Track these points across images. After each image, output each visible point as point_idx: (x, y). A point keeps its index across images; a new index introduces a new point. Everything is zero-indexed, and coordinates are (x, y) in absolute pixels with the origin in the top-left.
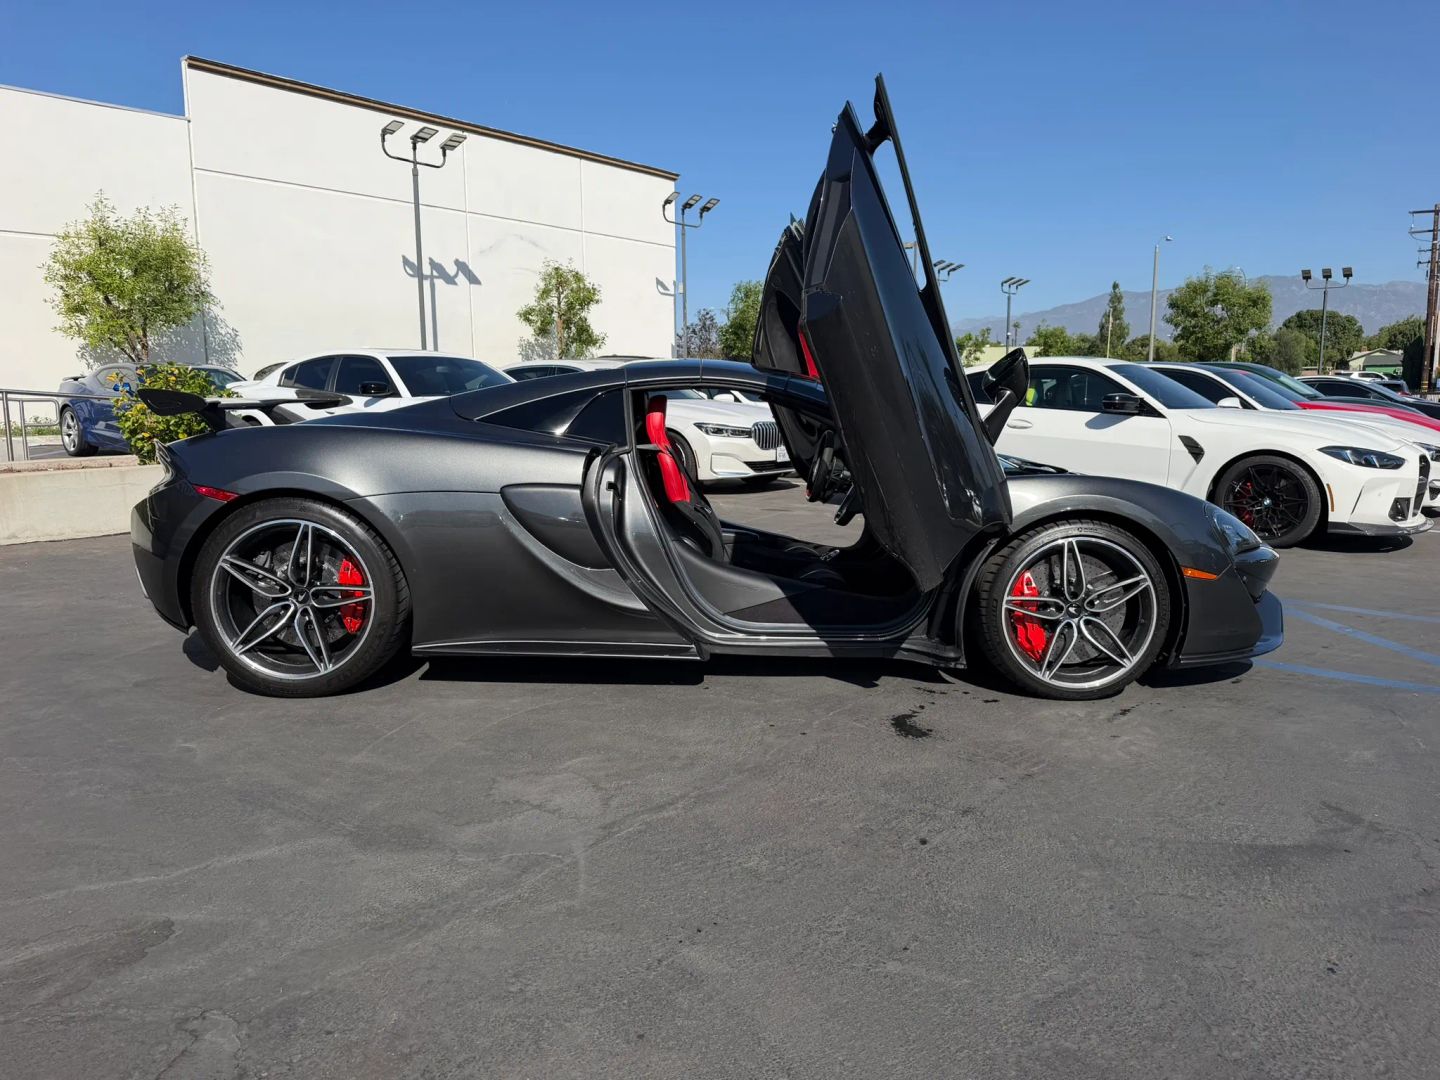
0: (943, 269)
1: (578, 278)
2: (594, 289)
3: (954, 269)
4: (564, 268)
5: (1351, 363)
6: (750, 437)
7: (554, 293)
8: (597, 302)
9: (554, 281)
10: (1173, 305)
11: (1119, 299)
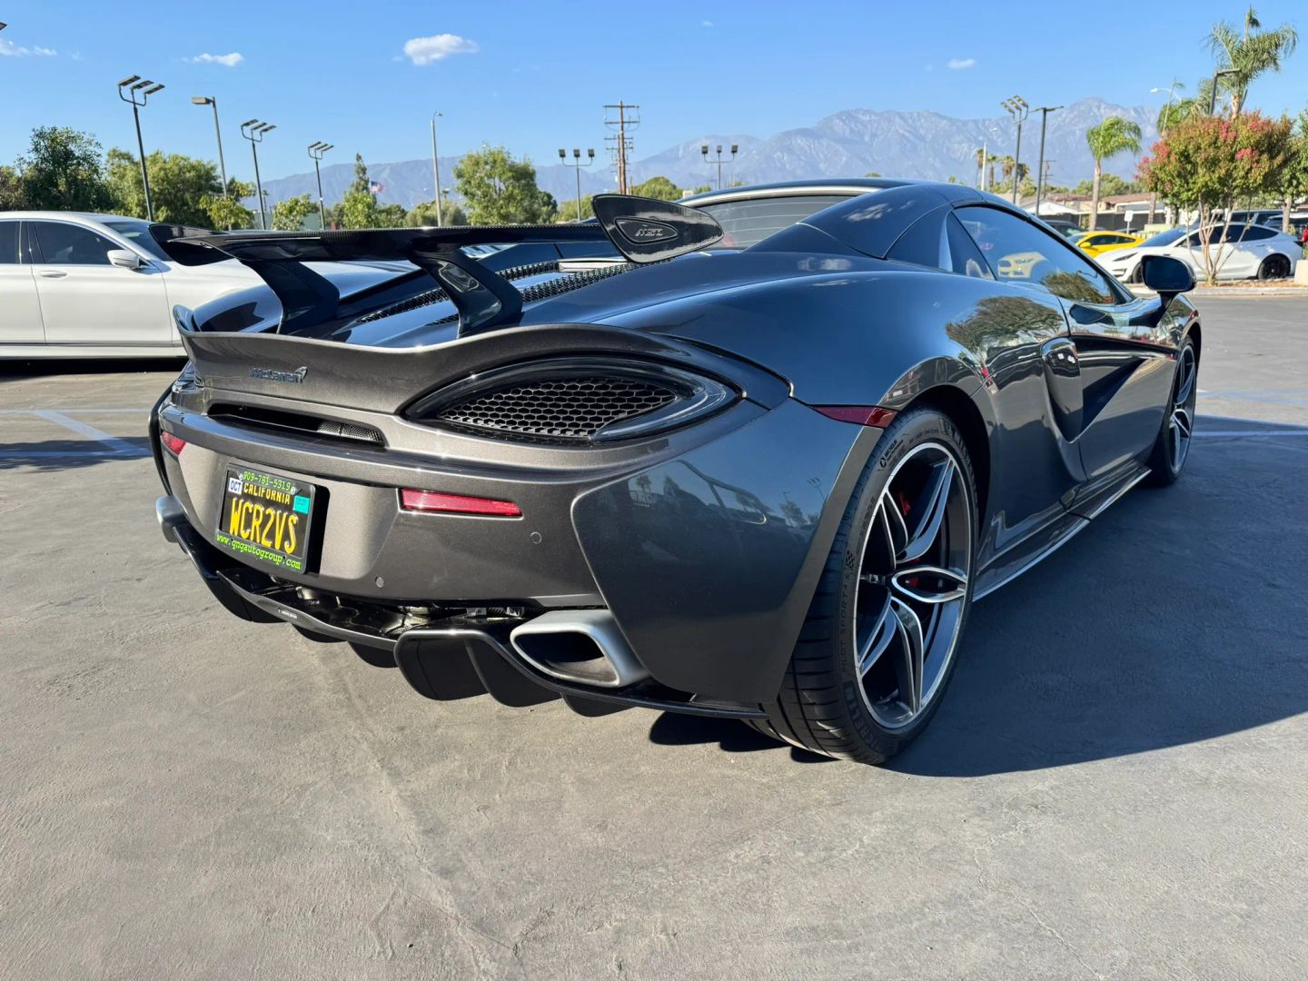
0: (256, 128)
3: (266, 130)
10: (459, 176)
11: (364, 170)
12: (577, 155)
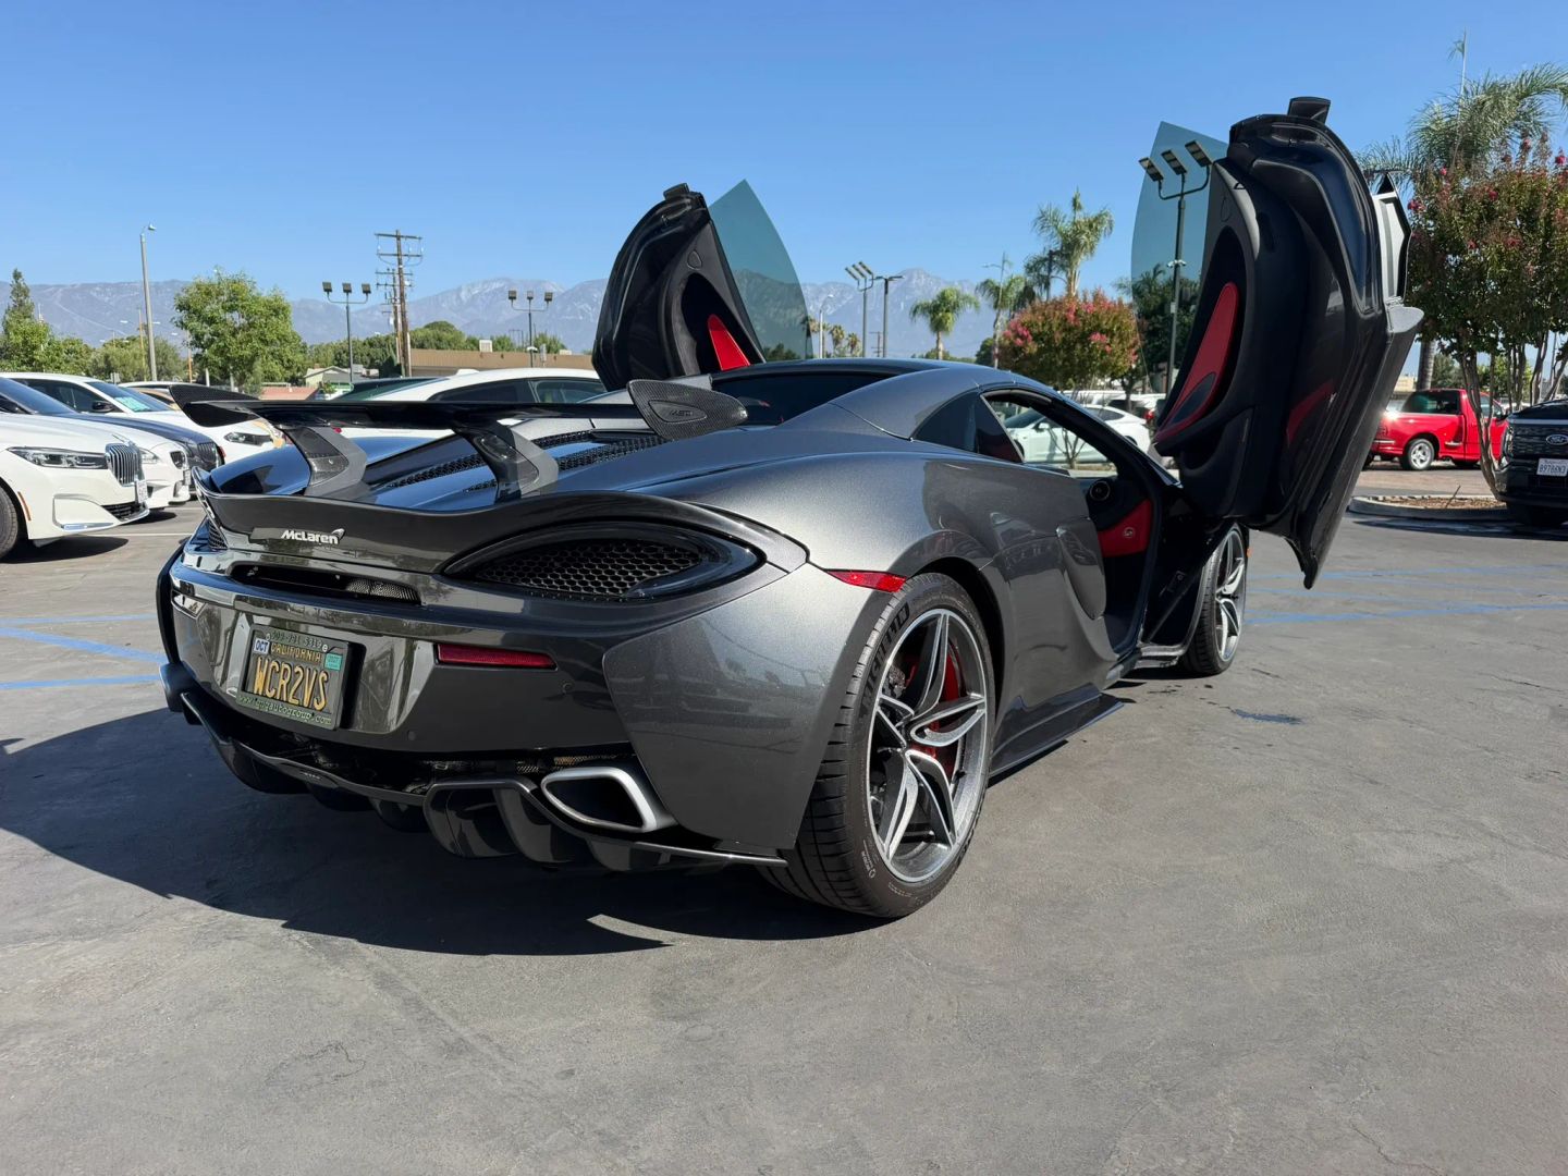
5: (307, 380)
6: (105, 467)
10: (181, 308)
11: (25, 292)
12: (347, 290)
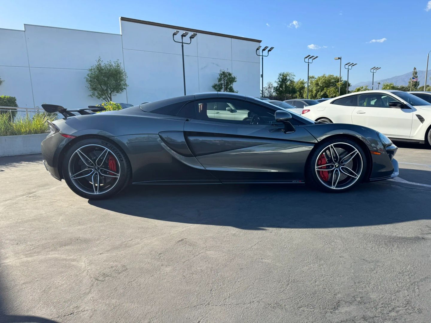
0: (350, 65)
1: (230, 74)
2: (235, 78)
3: (354, 65)
4: (226, 72)
7: (223, 80)
8: (236, 81)
9: (223, 76)
